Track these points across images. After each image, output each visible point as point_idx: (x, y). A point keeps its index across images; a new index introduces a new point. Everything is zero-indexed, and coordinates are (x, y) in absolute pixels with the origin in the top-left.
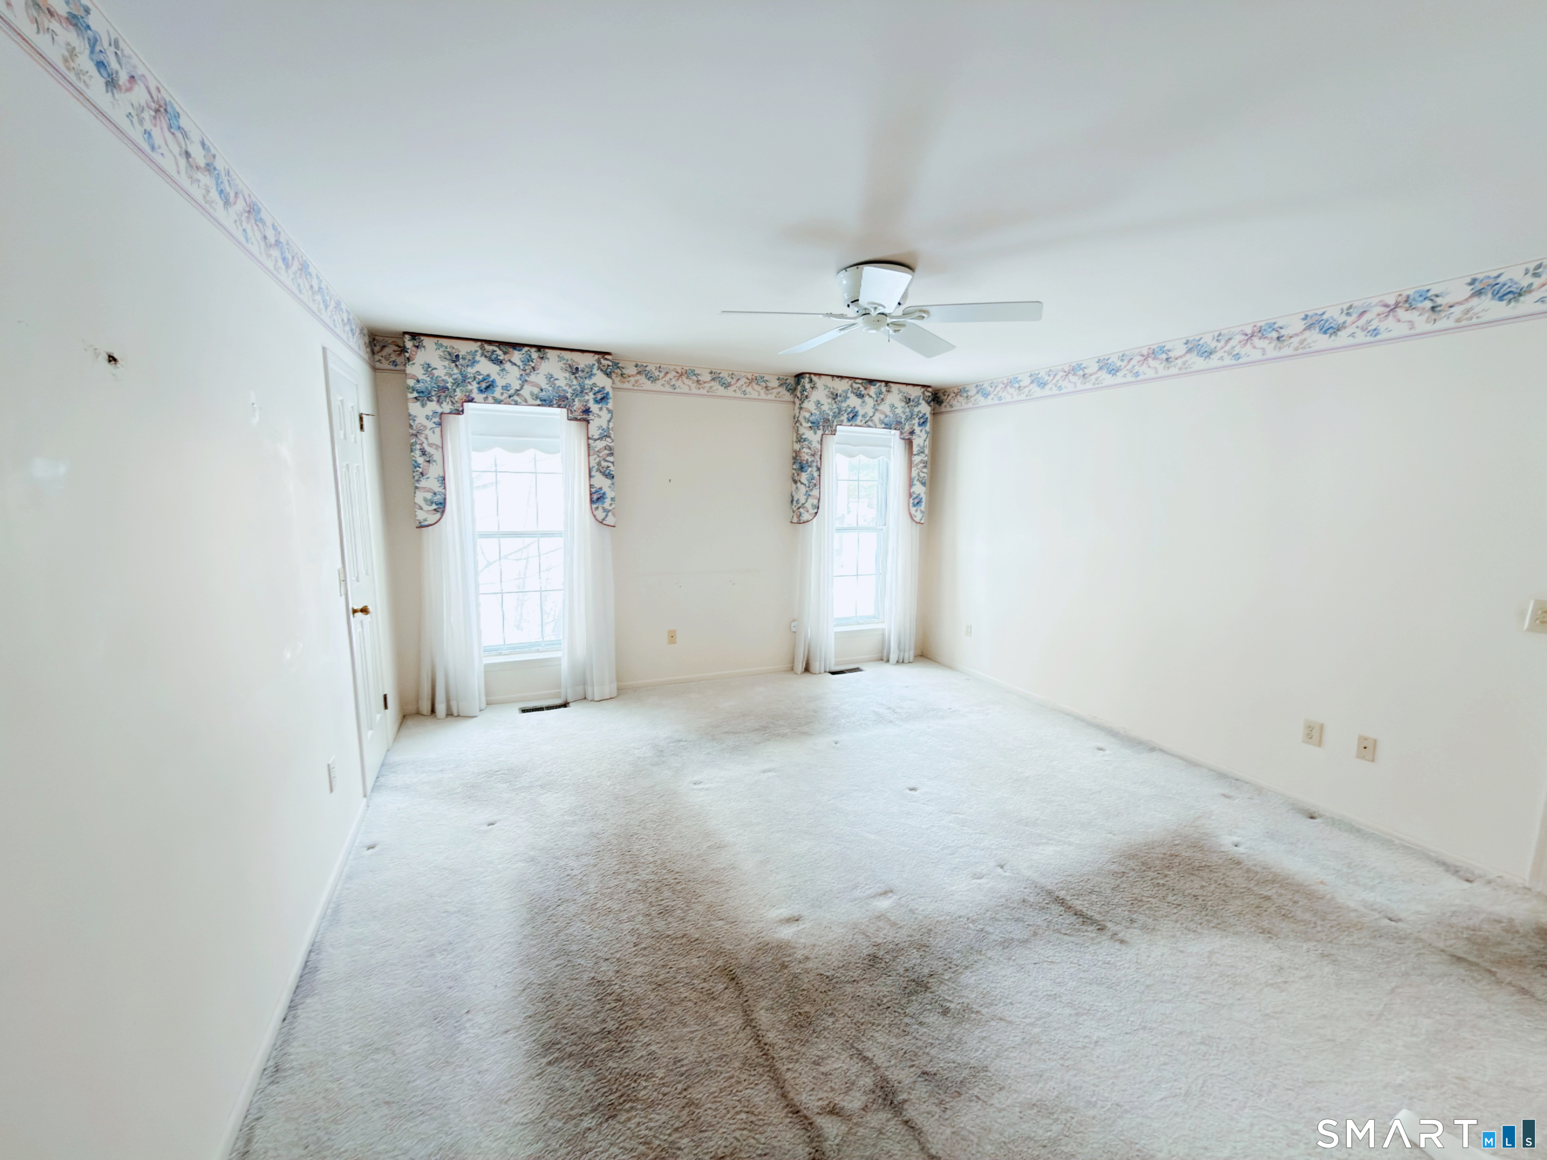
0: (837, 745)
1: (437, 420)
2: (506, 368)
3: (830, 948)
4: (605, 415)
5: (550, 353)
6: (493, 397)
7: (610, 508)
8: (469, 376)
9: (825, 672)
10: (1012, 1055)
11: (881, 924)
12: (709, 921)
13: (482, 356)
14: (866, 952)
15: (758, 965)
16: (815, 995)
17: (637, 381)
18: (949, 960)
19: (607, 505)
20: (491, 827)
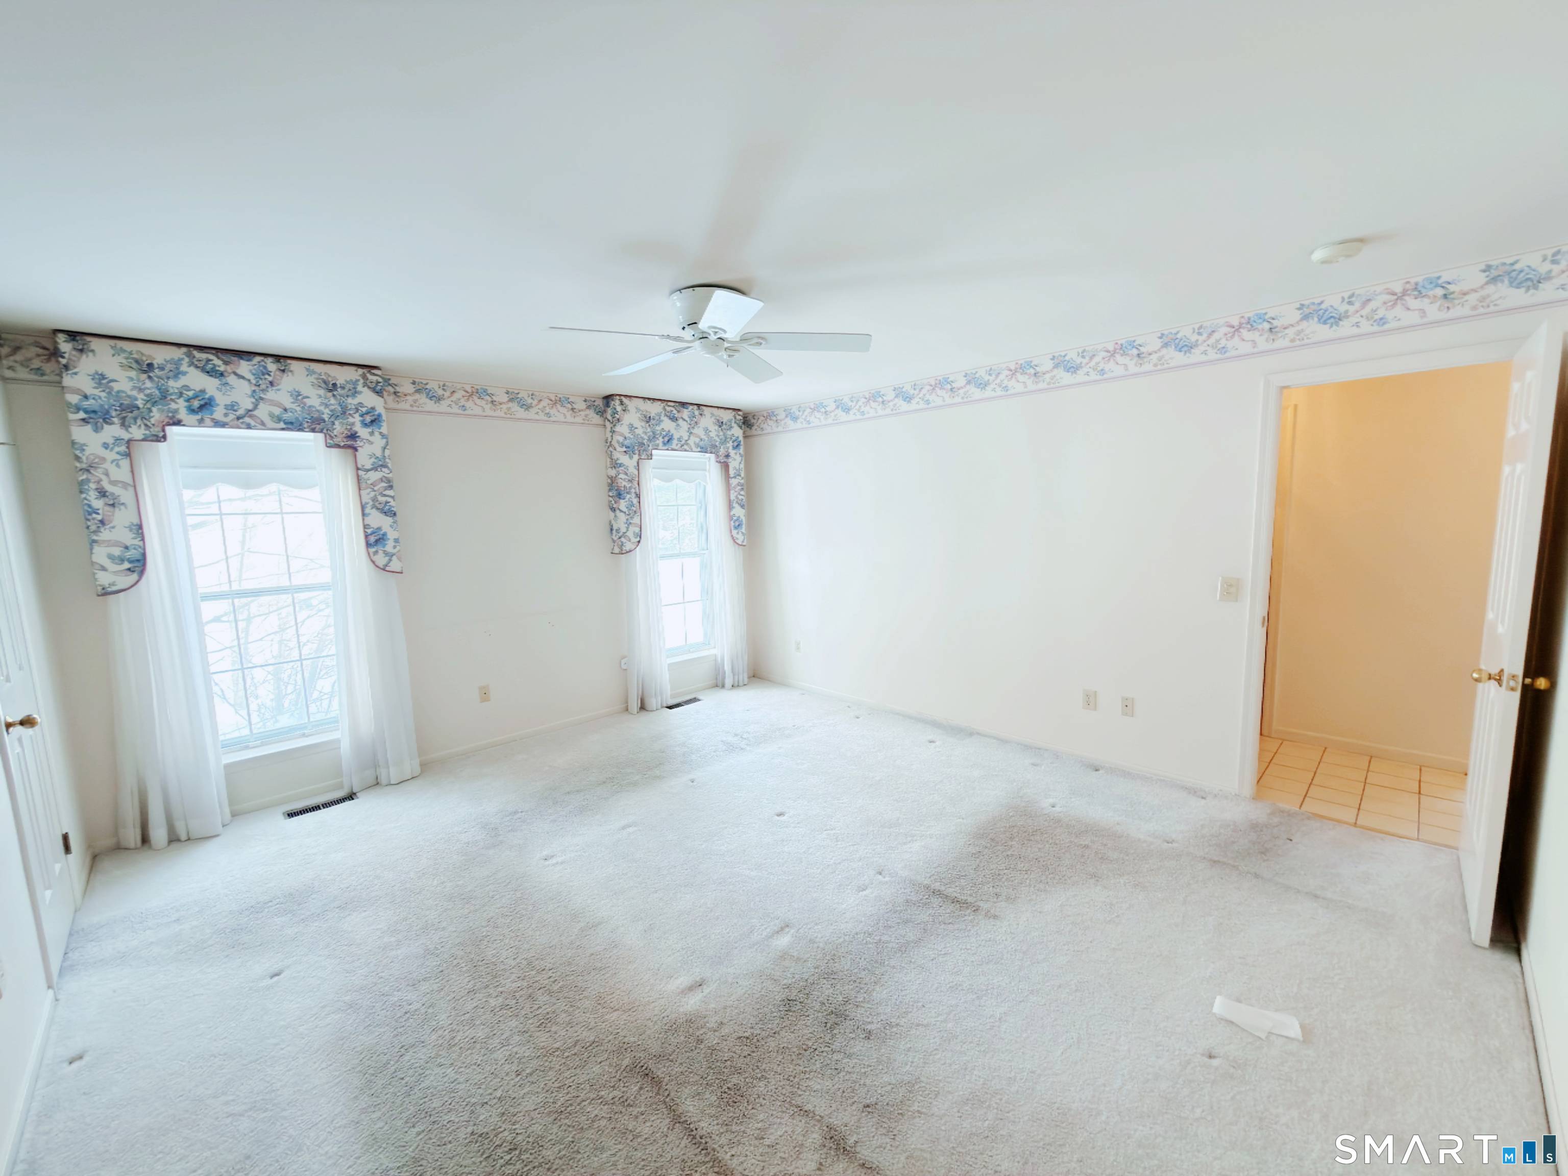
0: (695, 784)
1: (123, 448)
2: (228, 382)
3: (742, 1005)
4: (378, 442)
5: (294, 365)
6: (213, 420)
7: (394, 551)
8: (171, 391)
9: (662, 707)
10: (937, 1057)
11: (787, 963)
12: (602, 1016)
13: (190, 366)
14: (779, 997)
15: (670, 1049)
16: (740, 1063)
17: (415, 401)
18: (858, 981)
19: (389, 547)
20: (276, 978)
